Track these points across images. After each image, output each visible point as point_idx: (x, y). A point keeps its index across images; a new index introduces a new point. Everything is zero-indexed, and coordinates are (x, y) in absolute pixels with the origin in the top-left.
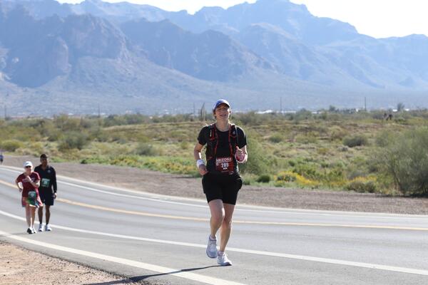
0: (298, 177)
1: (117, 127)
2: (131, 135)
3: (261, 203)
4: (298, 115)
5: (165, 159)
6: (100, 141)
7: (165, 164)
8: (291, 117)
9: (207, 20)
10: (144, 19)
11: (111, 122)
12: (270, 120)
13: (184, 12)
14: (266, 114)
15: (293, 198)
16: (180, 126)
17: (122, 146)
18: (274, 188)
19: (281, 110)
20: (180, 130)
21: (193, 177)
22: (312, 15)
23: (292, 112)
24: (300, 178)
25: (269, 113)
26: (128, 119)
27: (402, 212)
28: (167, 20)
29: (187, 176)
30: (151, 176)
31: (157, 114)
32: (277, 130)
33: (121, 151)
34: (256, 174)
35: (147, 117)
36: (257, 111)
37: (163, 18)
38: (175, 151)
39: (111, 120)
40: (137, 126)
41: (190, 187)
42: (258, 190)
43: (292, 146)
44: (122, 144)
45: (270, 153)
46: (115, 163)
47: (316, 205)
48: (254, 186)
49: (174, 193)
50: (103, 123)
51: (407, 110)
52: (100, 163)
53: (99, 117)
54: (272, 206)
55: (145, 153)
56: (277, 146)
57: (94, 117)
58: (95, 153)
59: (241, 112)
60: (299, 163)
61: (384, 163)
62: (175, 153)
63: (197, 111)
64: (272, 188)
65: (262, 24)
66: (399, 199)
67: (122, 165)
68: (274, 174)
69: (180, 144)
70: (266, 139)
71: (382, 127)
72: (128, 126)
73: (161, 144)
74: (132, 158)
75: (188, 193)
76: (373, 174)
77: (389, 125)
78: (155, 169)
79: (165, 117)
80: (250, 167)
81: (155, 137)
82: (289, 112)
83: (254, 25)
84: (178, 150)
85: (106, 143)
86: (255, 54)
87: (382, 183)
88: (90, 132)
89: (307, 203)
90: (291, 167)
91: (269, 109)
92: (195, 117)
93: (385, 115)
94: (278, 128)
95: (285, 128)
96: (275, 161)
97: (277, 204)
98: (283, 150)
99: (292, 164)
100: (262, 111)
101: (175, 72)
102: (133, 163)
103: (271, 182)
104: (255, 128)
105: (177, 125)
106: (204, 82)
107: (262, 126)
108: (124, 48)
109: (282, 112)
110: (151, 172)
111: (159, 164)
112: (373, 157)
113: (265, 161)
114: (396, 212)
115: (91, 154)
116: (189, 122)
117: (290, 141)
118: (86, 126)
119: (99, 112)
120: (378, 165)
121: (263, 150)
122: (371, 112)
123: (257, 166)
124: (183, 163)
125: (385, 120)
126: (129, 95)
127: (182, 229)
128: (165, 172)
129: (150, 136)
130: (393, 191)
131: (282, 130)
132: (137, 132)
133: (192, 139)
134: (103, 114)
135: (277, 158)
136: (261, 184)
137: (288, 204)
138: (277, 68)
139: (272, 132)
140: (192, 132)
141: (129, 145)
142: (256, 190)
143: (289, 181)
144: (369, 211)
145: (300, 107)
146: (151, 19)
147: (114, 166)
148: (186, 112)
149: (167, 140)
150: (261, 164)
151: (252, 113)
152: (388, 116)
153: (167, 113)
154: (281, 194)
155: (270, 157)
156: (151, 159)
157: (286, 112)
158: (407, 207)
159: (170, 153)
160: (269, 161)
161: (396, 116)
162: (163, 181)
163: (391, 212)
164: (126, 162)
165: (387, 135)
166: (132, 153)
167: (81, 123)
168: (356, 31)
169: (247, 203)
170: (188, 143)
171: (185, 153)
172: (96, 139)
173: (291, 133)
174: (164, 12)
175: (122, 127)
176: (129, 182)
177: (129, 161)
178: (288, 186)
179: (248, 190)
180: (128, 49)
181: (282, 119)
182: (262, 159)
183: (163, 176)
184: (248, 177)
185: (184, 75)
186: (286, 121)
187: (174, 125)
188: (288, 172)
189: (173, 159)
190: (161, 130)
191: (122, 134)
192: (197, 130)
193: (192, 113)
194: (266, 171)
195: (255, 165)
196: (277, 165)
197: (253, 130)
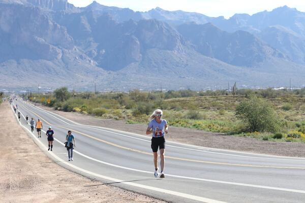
0: (302, 135)
1: (174, 99)
2: (184, 105)
3: (276, 153)
4: (302, 90)
5: (208, 122)
7: (207, 125)
8: (297, 92)
9: (237, 23)
10: (193, 22)
11: (170, 95)
12: (282, 94)
13: (222, 17)
14: (279, 90)
15: (299, 150)
16: (219, 98)
17: (177, 113)
18: (286, 142)
19: (290, 87)
20: (219, 102)
21: (228, 135)
23: (298, 89)
24: (304, 136)
25: (282, 89)
26: (182, 93)
28: (209, 23)
29: (224, 134)
30: (198, 133)
31: (202, 90)
32: (287, 101)
33: (176, 116)
34: (272, 133)
35: (195, 92)
36: (274, 88)
37: (207, 22)
39: (170, 94)
40: (188, 99)
41: (225, 141)
42: (274, 144)
43: (298, 112)
44: (177, 111)
45: (282, 118)
46: (172, 125)
48: (271, 141)
49: (214, 146)
50: (164, 96)
53: (161, 92)
54: (283, 155)
55: (194, 117)
56: (288, 113)
57: (157, 92)
59: (262, 88)
60: (303, 125)
62: (215, 117)
63: (231, 88)
64: (284, 143)
65: (277, 27)
67: (177, 126)
68: (285, 132)
69: (218, 111)
70: (279, 108)
72: (182, 99)
73: (205, 111)
74: (185, 121)
75: (224, 146)
78: (200, 128)
79: (208, 91)
80: (268, 127)
81: (201, 106)
82: (296, 89)
83: (271, 27)
84: (217, 115)
85: (165, 110)
86: (272, 48)
88: (155, 103)
90: (297, 128)
91: (282, 87)
92: (229, 92)
95: (293, 100)
96: (286, 123)
97: (287, 154)
98: (291, 116)
99: (298, 126)
100: (277, 88)
101: (214, 60)
102: (185, 124)
103: (283, 139)
104: (271, 100)
105: (217, 97)
106: (234, 67)
107: (276, 98)
108: (179, 43)
109: (291, 89)
110: (198, 131)
111: (204, 125)
113: (279, 124)
116: (225, 95)
117: (297, 109)
118: (152, 99)
119: (161, 88)
121: (277, 115)
123: (273, 127)
124: (220, 125)
126: (182, 76)
127: (219, 171)
128: (207, 131)
129: (196, 106)
131: (291, 101)
132: (188, 103)
134: (164, 90)
135: (287, 121)
136: (276, 139)
137: (295, 154)
138: (288, 57)
139: (284, 103)
140: (227, 103)
141: (183, 112)
142: (272, 144)
143: (295, 137)
145: (304, 86)
146: (198, 22)
148: (223, 88)
149: (209, 108)
150: (276, 126)
151: (270, 90)
153: (210, 89)
154: (290, 147)
155: (282, 121)
156: (198, 122)
157: (294, 89)
159: (211, 117)
160: (281, 123)
162: (206, 138)
164: (180, 123)
166: (184, 117)
167: (149, 96)
169: (266, 153)
170: (224, 110)
171: (222, 118)
172: (159, 107)
173: (298, 104)
174: (207, 18)
175: (177, 99)
176: (182, 138)
177: (182, 123)
178: (295, 141)
179: (266, 144)
180: (182, 43)
181: (291, 94)
182: (276, 122)
183: (206, 134)
184: (266, 134)
185: (221, 62)
186: (294, 95)
187: (214, 98)
188: (296, 131)
189: (213, 121)
190: (204, 101)
191: (177, 104)
192: (230, 101)
193: (227, 89)
194: (280, 130)
195: (271, 126)
196: (287, 126)
197: (271, 102)
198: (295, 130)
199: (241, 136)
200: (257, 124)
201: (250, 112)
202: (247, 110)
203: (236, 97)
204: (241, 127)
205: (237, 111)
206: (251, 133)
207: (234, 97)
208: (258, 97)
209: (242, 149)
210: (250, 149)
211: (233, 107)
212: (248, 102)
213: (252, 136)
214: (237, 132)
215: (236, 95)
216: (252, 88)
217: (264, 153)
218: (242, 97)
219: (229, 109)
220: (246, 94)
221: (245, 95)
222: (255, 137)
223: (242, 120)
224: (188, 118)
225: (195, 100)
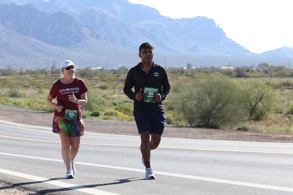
0: (118, 113)
2: (4, 83)
3: (93, 130)
4: (119, 70)
5: (27, 100)
7: (27, 103)
8: (114, 72)
9: (57, 4)
10: (13, 3)
12: (99, 73)
14: (97, 69)
15: (115, 127)
16: (38, 77)
18: (103, 120)
19: (107, 67)
20: (38, 80)
21: (47, 113)
22: (129, 2)
23: (115, 68)
24: (120, 114)
25: (99, 69)
26: (2, 72)
27: (190, 138)
28: (29, 4)
29: (43, 111)
30: (18, 111)
31: (22, 69)
32: (105, 81)
34: (89, 110)
35: (15, 71)
36: (91, 67)
37: (27, 3)
38: (34, 94)
40: (8, 77)
41: (45, 119)
42: (91, 122)
43: (115, 92)
45: (100, 96)
47: (131, 132)
48: (89, 119)
49: (34, 123)
51: (194, 68)
54: (100, 133)
55: (14, 95)
56: (105, 92)
59: (80, 68)
60: (120, 103)
61: (178, 104)
62: (34, 96)
63: (50, 67)
64: (101, 121)
65: (95, 8)
66: (187, 129)
68: (102, 111)
69: (38, 89)
70: (97, 87)
71: (177, 79)
72: (2, 77)
73: (26, 90)
74: (5, 99)
75: (43, 123)
76: (170, 111)
77: (181, 78)
78: (20, 107)
79: (28, 71)
81: (21, 85)
82: (113, 68)
83: (89, 8)
84: (36, 94)
86: (90, 29)
87: (176, 118)
89: (124, 131)
90: (114, 106)
91: (99, 66)
92: (49, 71)
93: (179, 71)
94: (105, 79)
95: (110, 79)
96: (103, 102)
97: (104, 132)
98: (108, 95)
99: (115, 104)
100: (95, 67)
101: (35, 40)
102: (5, 102)
103: (100, 116)
104: (89, 79)
105: (36, 76)
106: (53, 47)
107: (94, 78)
109: (108, 68)
110: (18, 109)
111: (23, 104)
112: (170, 100)
113: (97, 102)
114: (186, 138)
116: (44, 74)
117: (113, 88)
120: (174, 106)
121: (95, 94)
122: (169, 69)
123: (91, 105)
124: (39, 103)
125: (178, 74)
126: (3, 55)
128: (27, 109)
129: (17, 84)
130: (184, 123)
131: (108, 81)
132: (8, 81)
133: (46, 87)
135: (105, 100)
136: (93, 117)
137: (112, 132)
138: (105, 38)
139: (101, 82)
140: (46, 82)
141: (3, 90)
143: (112, 115)
144: (167, 137)
145: (120, 66)
146: (18, 3)
148: (42, 68)
149: (29, 87)
150: (94, 105)
151: (88, 69)
152: (180, 72)
153: (29, 69)
154: (107, 124)
155: (100, 99)
156: (17, 100)
157: (111, 68)
158: (193, 134)
159: (31, 96)
160: (99, 102)
161: (187, 72)
162: (26, 115)
163: (182, 138)
165: (180, 85)
166: (5, 95)
168: (159, 13)
170: (44, 89)
171: (41, 96)
173: (115, 83)
176: (2, 115)
177: (2, 101)
178: (112, 119)
180: (3, 24)
181: (108, 73)
182: (94, 101)
183: (26, 111)
185: (40, 42)
186: (111, 75)
187: (34, 76)
188: (112, 110)
189: (33, 100)
190: (25, 80)
192: (50, 80)
193: (46, 69)
194: (97, 108)
195: (89, 105)
196: (104, 105)
197: (88, 81)
198: (112, 108)
203: (55, 76)
207: (53, 76)
215: (55, 75)
224: (8, 96)
225: (15, 79)
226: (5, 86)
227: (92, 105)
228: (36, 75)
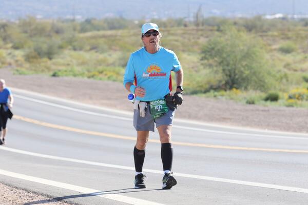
1: (96, 32)
2: (112, 43)
3: (268, 126)
6: (75, 49)
11: (88, 26)
12: (280, 26)
14: (275, 19)
16: (172, 32)
17: (101, 56)
18: (285, 108)
19: (294, 14)
20: (171, 38)
25: (279, 18)
26: (109, 23)
31: (144, 18)
32: (288, 38)
33: (100, 62)
34: (262, 91)
35: (131, 21)
36: (265, 15)
39: (88, 25)
40: (119, 32)
42: (265, 111)
43: (306, 57)
44: (101, 53)
45: (280, 66)
46: (93, 76)
48: (261, 105)
50: (78, 28)
52: (75, 75)
53: (73, 20)
54: (281, 130)
56: (289, 58)
57: (67, 21)
58: (68, 65)
59: (245, 16)
63: (192, 15)
67: (101, 79)
68: (284, 91)
70: (275, 50)
72: (109, 33)
74: (114, 71)
80: (256, 82)
82: (303, 16)
85: (82, 53)
88: (63, 39)
90: (305, 83)
91: (279, 13)
92: (190, 22)
94: (290, 35)
95: (298, 36)
96: (286, 76)
97: (288, 128)
98: (295, 63)
100: (271, 15)
102: (114, 77)
103: (280, 101)
104: (261, 36)
105: (168, 31)
107: (270, 33)
109: (296, 16)
113: (274, 76)
115: (64, 65)
116: (182, 27)
117: (304, 52)
118: (58, 32)
119: (73, 14)
121: (271, 62)
123: (264, 82)
131: (294, 38)
132: (120, 40)
134: (78, 17)
135: (288, 72)
136: (268, 103)
137: (301, 128)
139: (282, 41)
140: (186, 41)
141: (110, 55)
142: (262, 111)
143: (302, 99)
147: (92, 80)
148: (179, 15)
150: (269, 80)
151: (259, 18)
153: (156, 17)
154: (292, 115)
155: (279, 71)
157: (300, 16)
160: (278, 75)
164: (106, 75)
166: (113, 64)
167: (52, 28)
169: (251, 126)
172: (70, 47)
173: (306, 42)
175: (101, 33)
176: (109, 99)
177: (109, 74)
178: (301, 106)
179: (252, 110)
181: (295, 25)
182: (269, 73)
184: (253, 94)
186: (299, 27)
188: (302, 89)
191: (101, 41)
192: (191, 37)
193: (185, 18)
194: (275, 87)
195: (261, 81)
196: (287, 80)
197: (260, 39)
198: (301, 87)
199: (208, 97)
200: (237, 77)
201: (225, 55)
202: (219, 52)
203: (202, 30)
204: (208, 82)
205: (203, 55)
206: (225, 90)
207: (198, 30)
208: (239, 31)
209: (211, 118)
210: (223, 120)
211: (196, 49)
212: (222, 40)
213: (228, 97)
214: (203, 90)
215: (201, 28)
216: (229, 15)
217: (247, 125)
218: (211, 30)
219: (189, 51)
220: (218, 26)
221: (216, 28)
222: (232, 99)
223: (211, 70)
224: (119, 65)
225: (131, 36)
226: (113, 47)
227: (266, 81)
228: (168, 29)
